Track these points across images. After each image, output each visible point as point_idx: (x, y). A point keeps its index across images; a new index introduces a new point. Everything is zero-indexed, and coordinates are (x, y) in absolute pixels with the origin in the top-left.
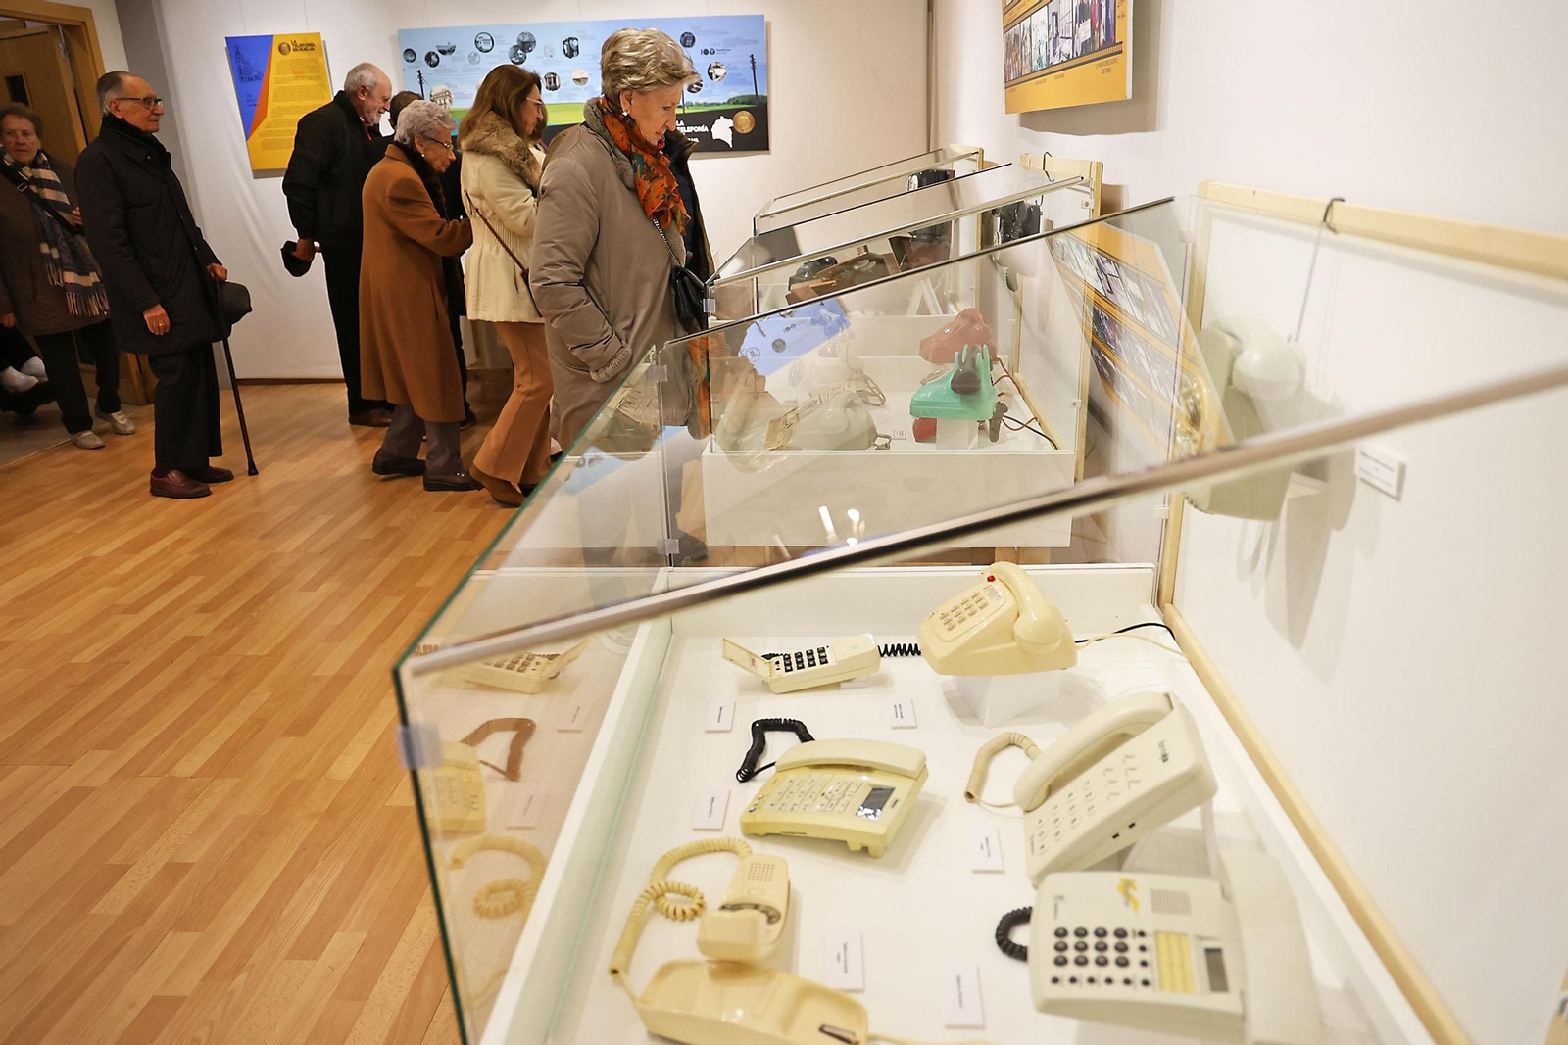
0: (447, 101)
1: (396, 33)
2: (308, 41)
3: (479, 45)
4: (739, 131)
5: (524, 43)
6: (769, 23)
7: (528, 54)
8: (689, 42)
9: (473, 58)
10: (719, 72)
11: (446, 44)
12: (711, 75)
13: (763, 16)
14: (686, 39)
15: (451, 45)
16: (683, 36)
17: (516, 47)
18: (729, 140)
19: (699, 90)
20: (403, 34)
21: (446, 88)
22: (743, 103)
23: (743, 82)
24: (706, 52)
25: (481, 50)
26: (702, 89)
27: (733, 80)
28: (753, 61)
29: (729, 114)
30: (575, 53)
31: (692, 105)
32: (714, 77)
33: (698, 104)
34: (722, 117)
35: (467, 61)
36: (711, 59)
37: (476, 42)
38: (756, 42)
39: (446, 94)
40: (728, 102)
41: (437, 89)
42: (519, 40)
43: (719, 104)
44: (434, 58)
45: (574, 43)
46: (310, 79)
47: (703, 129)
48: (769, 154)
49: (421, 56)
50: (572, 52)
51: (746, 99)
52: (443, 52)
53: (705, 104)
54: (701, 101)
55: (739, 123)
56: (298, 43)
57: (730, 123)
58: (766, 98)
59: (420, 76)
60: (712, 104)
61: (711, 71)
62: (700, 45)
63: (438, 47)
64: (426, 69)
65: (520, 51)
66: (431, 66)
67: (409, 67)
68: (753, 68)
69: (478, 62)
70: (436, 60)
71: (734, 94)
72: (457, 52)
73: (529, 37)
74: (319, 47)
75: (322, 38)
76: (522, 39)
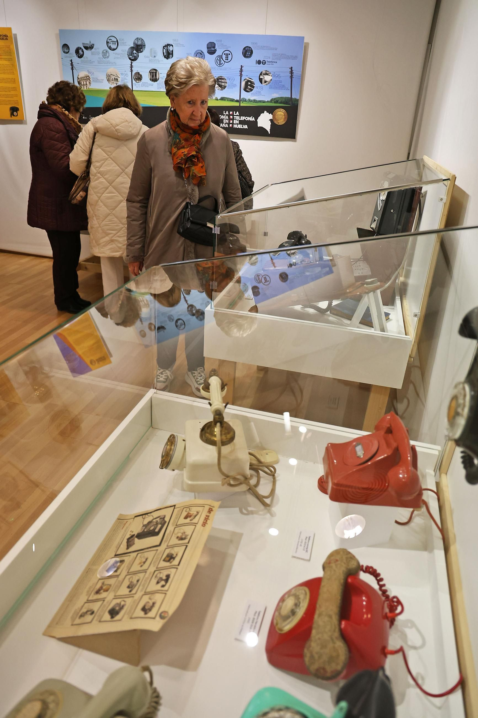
0: (88, 83)
1: (58, 32)
2: (4, 33)
3: (109, 45)
4: (276, 122)
5: (137, 46)
6: (307, 44)
7: (140, 54)
8: (248, 54)
9: (105, 54)
10: (267, 78)
11: (88, 43)
12: (261, 80)
13: (304, 38)
14: (246, 51)
15: (92, 43)
16: (244, 49)
17: (132, 48)
18: (268, 128)
19: (251, 90)
20: (62, 33)
21: (87, 73)
22: (281, 103)
23: (283, 87)
24: (259, 62)
25: (110, 48)
26: (255, 89)
27: (276, 85)
28: (292, 72)
29: (271, 110)
30: (170, 55)
31: (246, 101)
32: (263, 81)
33: (250, 101)
34: (265, 112)
35: (101, 56)
36: (262, 68)
37: (107, 42)
38: (295, 58)
39: (87, 78)
40: (271, 101)
41: (82, 74)
42: (134, 43)
43: (264, 102)
44: (80, 51)
45: (171, 48)
46: (5, 59)
47: (252, 119)
48: (296, 141)
49: (73, 50)
50: (168, 54)
51: (284, 100)
52: (86, 48)
53: (255, 101)
54: (252, 99)
55: (276, 117)
57: (270, 116)
58: (297, 101)
59: (72, 64)
60: (260, 101)
61: (261, 77)
62: (256, 56)
63: (83, 44)
64: (76, 59)
65: (135, 52)
66: (79, 57)
67: (66, 57)
68: (291, 77)
69: (108, 57)
70: (82, 53)
71: (275, 95)
72: (95, 49)
73: (139, 43)
74: (11, 38)
75: (14, 32)
76: (136, 42)
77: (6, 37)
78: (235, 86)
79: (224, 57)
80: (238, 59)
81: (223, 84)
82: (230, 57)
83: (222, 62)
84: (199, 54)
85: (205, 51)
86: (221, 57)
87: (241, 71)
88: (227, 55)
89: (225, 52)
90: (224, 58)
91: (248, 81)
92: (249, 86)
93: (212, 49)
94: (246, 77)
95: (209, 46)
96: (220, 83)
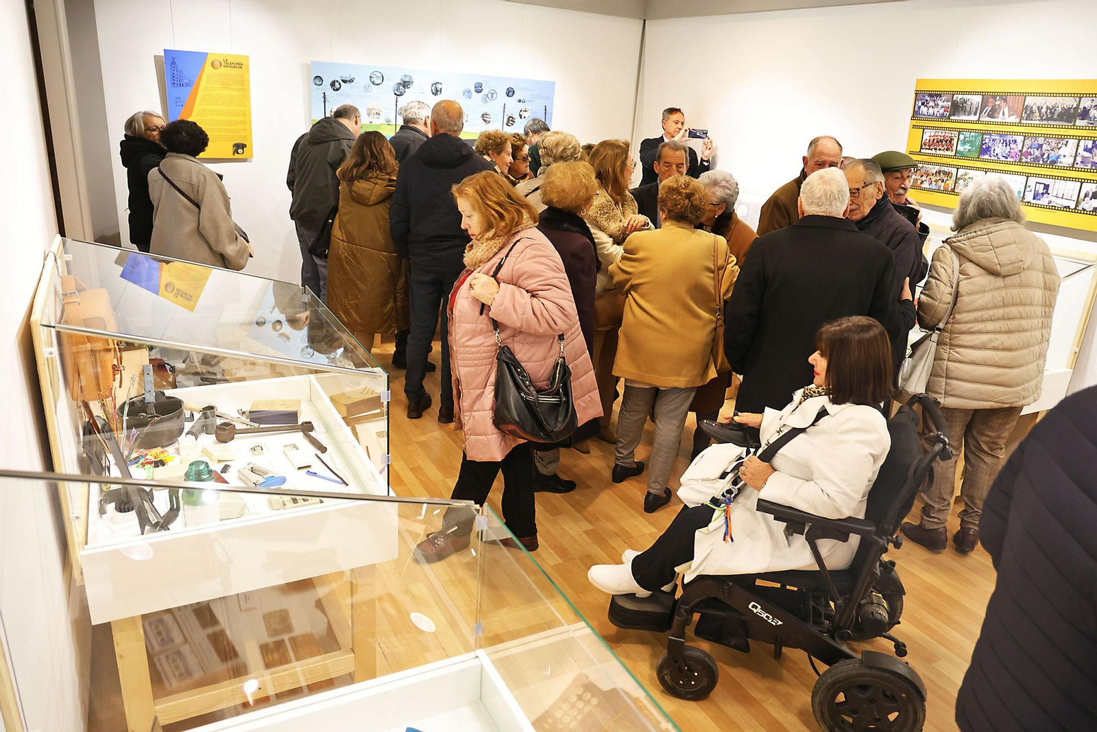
1: (309, 63)
2: (238, 61)
3: (373, 80)
5: (405, 82)
7: (407, 90)
8: (511, 93)
9: (366, 88)
11: (348, 76)
12: (521, 116)
13: (552, 81)
14: (509, 91)
15: (352, 77)
16: (507, 89)
17: (399, 84)
19: (512, 124)
20: (315, 64)
24: (520, 101)
25: (373, 83)
28: (545, 110)
30: (439, 93)
32: (523, 117)
35: (362, 89)
36: (522, 106)
37: (371, 77)
38: (549, 98)
42: (402, 80)
44: (337, 85)
45: (439, 86)
49: (327, 83)
50: (437, 92)
52: (345, 81)
56: (229, 61)
59: (325, 98)
61: (521, 113)
62: (517, 96)
63: (342, 77)
64: (330, 92)
65: (401, 87)
66: (334, 90)
67: (318, 89)
69: (370, 92)
70: (339, 86)
72: (355, 83)
73: (407, 79)
74: (245, 66)
76: (404, 79)
77: (240, 65)
78: (498, 121)
79: (490, 95)
80: (502, 98)
81: (488, 119)
82: (495, 95)
83: (488, 99)
84: (467, 94)
85: (473, 90)
86: (486, 95)
87: (504, 108)
88: (492, 94)
89: (491, 92)
90: (490, 97)
91: (510, 117)
92: (510, 121)
93: (479, 88)
94: (508, 113)
95: (477, 86)
96: (485, 119)
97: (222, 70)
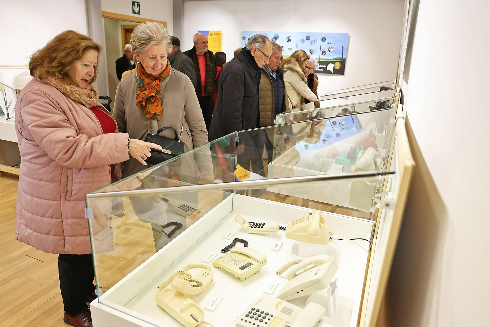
1: (241, 32)
2: (218, 33)
4: (335, 68)
5: (276, 37)
6: (350, 36)
7: (276, 40)
8: (324, 40)
10: (332, 50)
12: (329, 51)
13: (348, 34)
14: (323, 39)
17: (273, 38)
18: (332, 70)
19: (325, 55)
20: (243, 32)
22: (338, 60)
23: (339, 53)
24: (329, 43)
26: (326, 54)
27: (336, 52)
28: (343, 47)
29: (333, 63)
30: (290, 41)
31: (322, 59)
32: (330, 51)
33: (324, 59)
34: (331, 63)
36: (330, 46)
38: (344, 41)
40: (333, 59)
42: (274, 36)
43: (330, 59)
45: (290, 38)
46: (217, 43)
47: (325, 66)
48: (344, 76)
50: (289, 41)
51: (339, 59)
53: (326, 59)
54: (325, 58)
55: (336, 66)
56: (215, 33)
57: (333, 65)
58: (345, 59)
60: (329, 59)
61: (329, 49)
62: (327, 41)
65: (274, 39)
67: (244, 42)
68: (343, 49)
71: (336, 57)
73: (276, 36)
74: (221, 34)
75: (222, 32)
76: (275, 36)
77: (218, 34)
78: (318, 53)
79: (313, 41)
80: (320, 42)
81: (312, 52)
82: (316, 41)
83: (312, 43)
84: (303, 41)
85: (305, 39)
86: (312, 41)
87: (321, 47)
88: (315, 41)
91: (324, 51)
92: (324, 53)
93: (308, 38)
94: (322, 49)
95: (307, 37)
96: (311, 52)
97: (214, 36)
